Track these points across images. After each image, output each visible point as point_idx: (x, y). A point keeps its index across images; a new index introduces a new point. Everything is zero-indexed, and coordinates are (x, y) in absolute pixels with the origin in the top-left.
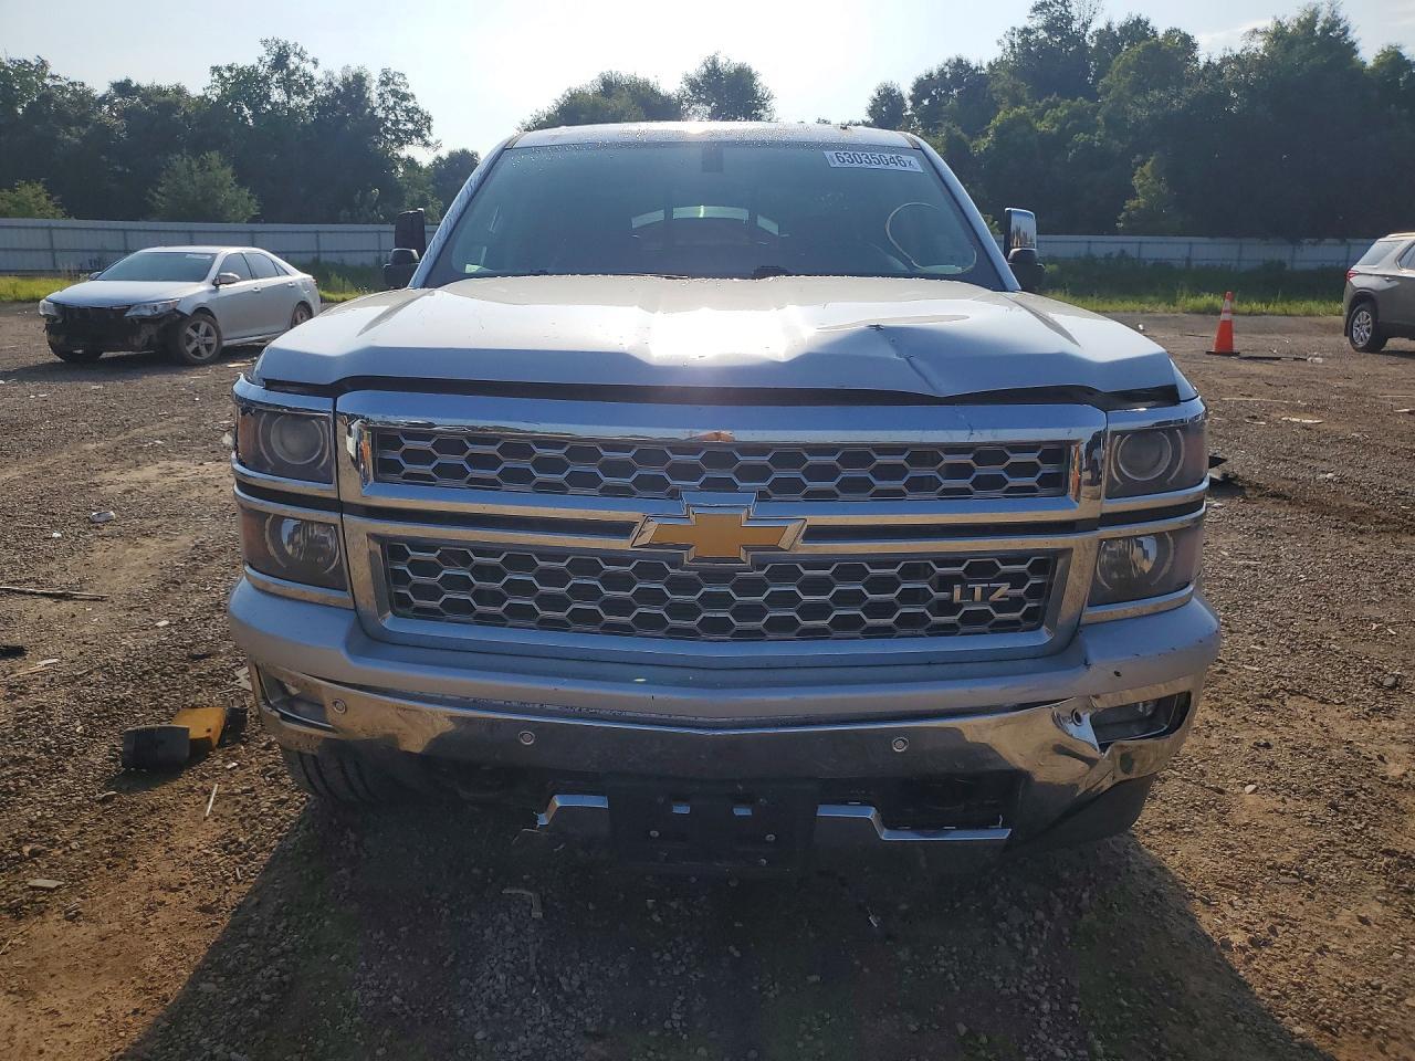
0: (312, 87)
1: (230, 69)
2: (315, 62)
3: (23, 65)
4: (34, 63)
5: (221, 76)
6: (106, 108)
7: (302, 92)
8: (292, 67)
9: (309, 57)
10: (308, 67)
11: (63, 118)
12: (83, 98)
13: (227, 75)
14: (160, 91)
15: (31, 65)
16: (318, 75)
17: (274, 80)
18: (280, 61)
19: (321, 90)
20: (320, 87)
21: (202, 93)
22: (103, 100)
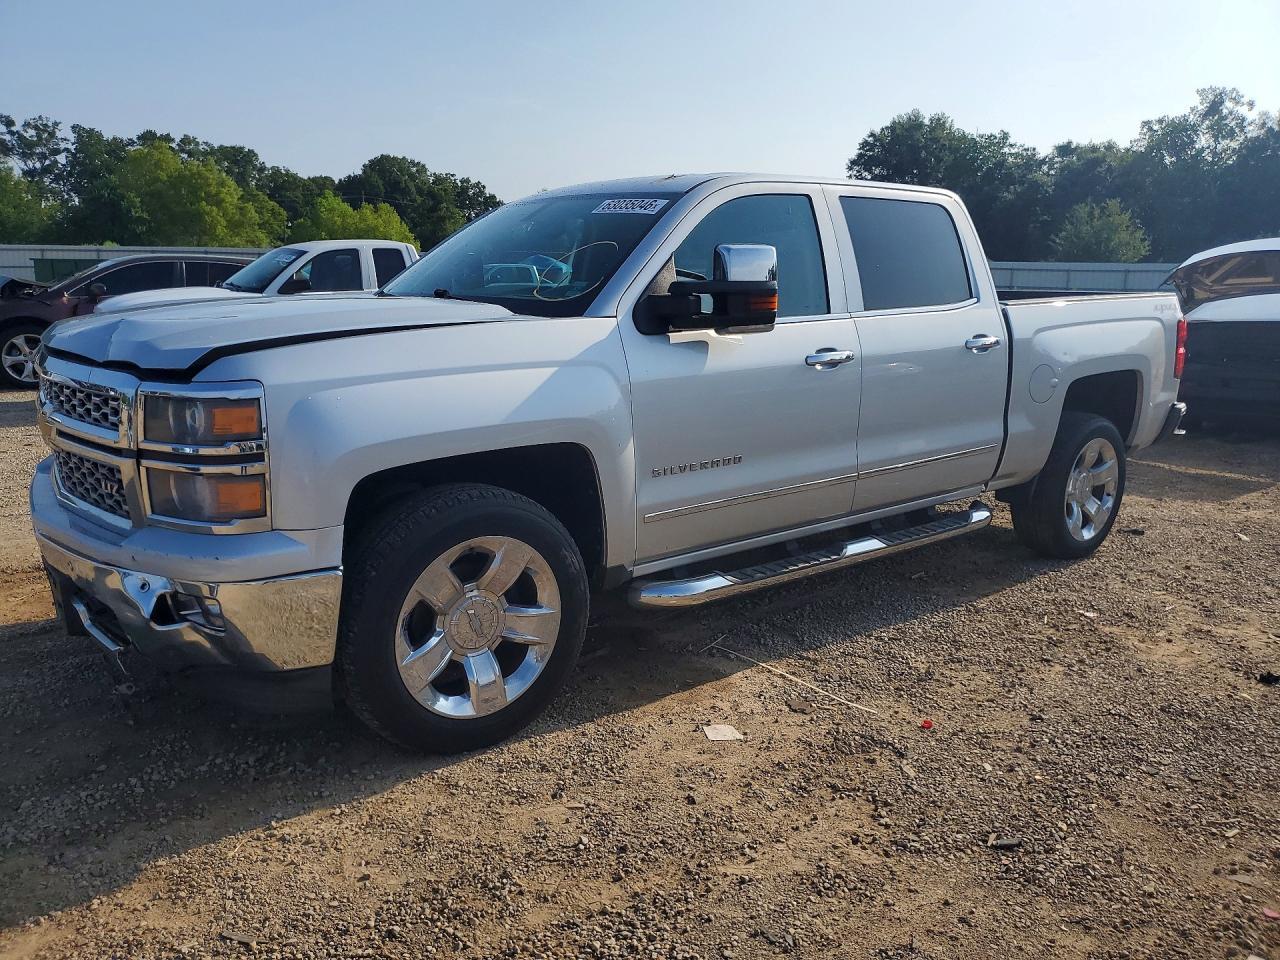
0: (1242, 129)
1: (1160, 121)
2: (1251, 104)
3: (989, 137)
4: (998, 136)
5: (1150, 129)
6: (1045, 168)
7: (1231, 135)
8: (1225, 111)
9: (1245, 100)
10: (1243, 110)
11: (1009, 179)
12: (1030, 161)
13: (1156, 128)
14: (1094, 149)
15: (996, 138)
16: (1251, 115)
17: (1204, 126)
18: (1214, 108)
19: (1252, 132)
20: (1251, 128)
21: (1128, 145)
22: (1043, 162)
